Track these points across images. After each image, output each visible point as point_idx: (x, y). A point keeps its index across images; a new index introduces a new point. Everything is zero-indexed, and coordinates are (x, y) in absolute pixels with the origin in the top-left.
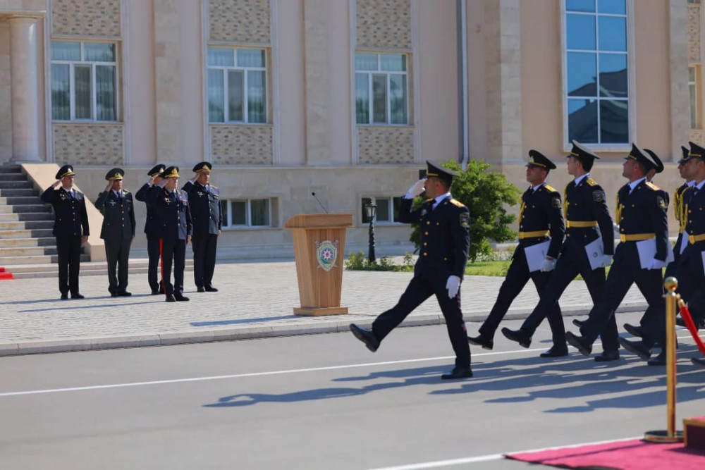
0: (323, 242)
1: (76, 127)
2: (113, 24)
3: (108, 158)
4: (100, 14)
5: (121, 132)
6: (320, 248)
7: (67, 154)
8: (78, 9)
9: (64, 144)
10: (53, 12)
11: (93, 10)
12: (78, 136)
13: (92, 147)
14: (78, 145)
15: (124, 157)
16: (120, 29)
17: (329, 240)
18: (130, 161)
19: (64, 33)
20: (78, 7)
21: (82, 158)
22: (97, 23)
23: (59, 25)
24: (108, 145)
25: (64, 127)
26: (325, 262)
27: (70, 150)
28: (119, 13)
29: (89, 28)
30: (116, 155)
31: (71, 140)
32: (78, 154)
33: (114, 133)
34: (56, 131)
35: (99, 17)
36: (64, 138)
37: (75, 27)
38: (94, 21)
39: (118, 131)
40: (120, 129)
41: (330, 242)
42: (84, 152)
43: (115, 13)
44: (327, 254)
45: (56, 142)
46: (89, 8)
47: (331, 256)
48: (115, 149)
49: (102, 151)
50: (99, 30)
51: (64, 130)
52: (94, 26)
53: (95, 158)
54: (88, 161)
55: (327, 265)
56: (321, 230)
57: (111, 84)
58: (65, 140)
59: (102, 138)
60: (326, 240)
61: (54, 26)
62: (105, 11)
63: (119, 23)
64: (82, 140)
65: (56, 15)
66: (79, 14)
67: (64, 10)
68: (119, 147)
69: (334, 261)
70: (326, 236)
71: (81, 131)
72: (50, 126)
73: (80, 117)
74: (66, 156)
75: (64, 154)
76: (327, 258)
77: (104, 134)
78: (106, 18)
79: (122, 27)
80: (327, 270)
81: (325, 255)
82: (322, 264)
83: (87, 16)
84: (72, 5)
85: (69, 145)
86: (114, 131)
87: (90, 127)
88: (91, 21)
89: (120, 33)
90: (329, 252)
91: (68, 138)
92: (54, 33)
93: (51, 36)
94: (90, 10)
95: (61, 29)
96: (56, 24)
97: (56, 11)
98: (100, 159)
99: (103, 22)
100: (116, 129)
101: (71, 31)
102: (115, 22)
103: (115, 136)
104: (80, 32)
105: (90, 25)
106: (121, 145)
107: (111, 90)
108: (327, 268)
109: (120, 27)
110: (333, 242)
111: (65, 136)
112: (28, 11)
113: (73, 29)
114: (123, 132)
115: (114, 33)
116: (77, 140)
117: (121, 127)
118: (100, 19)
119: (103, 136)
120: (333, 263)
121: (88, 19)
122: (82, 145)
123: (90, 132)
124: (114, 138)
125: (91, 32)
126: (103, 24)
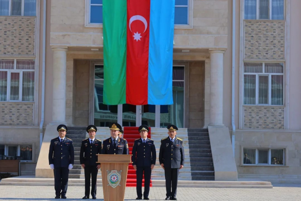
0: (112, 171)
1: (257, 108)
2: (280, 53)
3: (275, 125)
4: (273, 47)
5: (284, 111)
6: (110, 174)
7: (251, 122)
8: (260, 45)
9: (250, 117)
10: (245, 47)
11: (268, 45)
12: (258, 113)
13: (266, 119)
14: (258, 118)
15: (285, 125)
16: (284, 55)
17: (116, 170)
18: (288, 127)
19: (251, 58)
20: (260, 44)
21: (260, 125)
22: (270, 53)
23: (249, 54)
24: (275, 118)
25: (250, 108)
26: (113, 182)
27: (253, 120)
28: (284, 47)
29: (266, 55)
30: (280, 123)
31: (253, 115)
32: (258, 123)
33: (280, 112)
34: (245, 110)
35: (272, 49)
36: (250, 114)
37: (258, 55)
38: (269, 51)
39: (282, 111)
40: (283, 110)
41: (116, 171)
42: (261, 122)
43: (281, 47)
44: (114, 178)
45: (245, 116)
46: (266, 44)
47: (117, 179)
48: (280, 120)
49: (272, 121)
50: (271, 56)
51: (250, 110)
52: (269, 54)
53: (268, 125)
54: (264, 126)
55: (114, 185)
56: (110, 164)
57: (281, 85)
58: (251, 115)
59: (272, 114)
60: (114, 170)
61: (246, 54)
62: (276, 46)
63: (284, 52)
64: (260, 115)
65: (247, 49)
66: (260, 48)
67: (251, 46)
68: (282, 119)
69: (119, 182)
70: (114, 167)
71: (260, 111)
72: (242, 107)
73: (262, 103)
74: (251, 124)
75: (250, 122)
76: (114, 180)
77: (273, 112)
78: (276, 49)
79: (285, 54)
80: (114, 187)
81: (112, 178)
82: (110, 184)
83: (265, 49)
84: (256, 43)
85: (252, 117)
86: (280, 111)
87: (265, 108)
88: (267, 51)
89: (284, 58)
90: (116, 177)
91: (252, 114)
92: (245, 58)
93: (243, 59)
94: (267, 45)
95: (249, 56)
96: (247, 53)
97: (247, 46)
98: (271, 126)
99: (274, 51)
100: (280, 109)
101: (255, 57)
102: (282, 51)
103: (279, 113)
104: (261, 57)
105: (266, 54)
106: (283, 118)
107: (281, 88)
108: (114, 186)
109: (284, 54)
110: (119, 171)
111: (250, 113)
112: (217, 47)
113: (257, 56)
114: (285, 111)
115: (281, 57)
116: (257, 115)
117: (284, 108)
118: (272, 50)
119: (272, 113)
120: (118, 184)
121: (266, 50)
122: (260, 118)
123: (265, 111)
124: (280, 114)
125: (267, 57)
126: (274, 53)
